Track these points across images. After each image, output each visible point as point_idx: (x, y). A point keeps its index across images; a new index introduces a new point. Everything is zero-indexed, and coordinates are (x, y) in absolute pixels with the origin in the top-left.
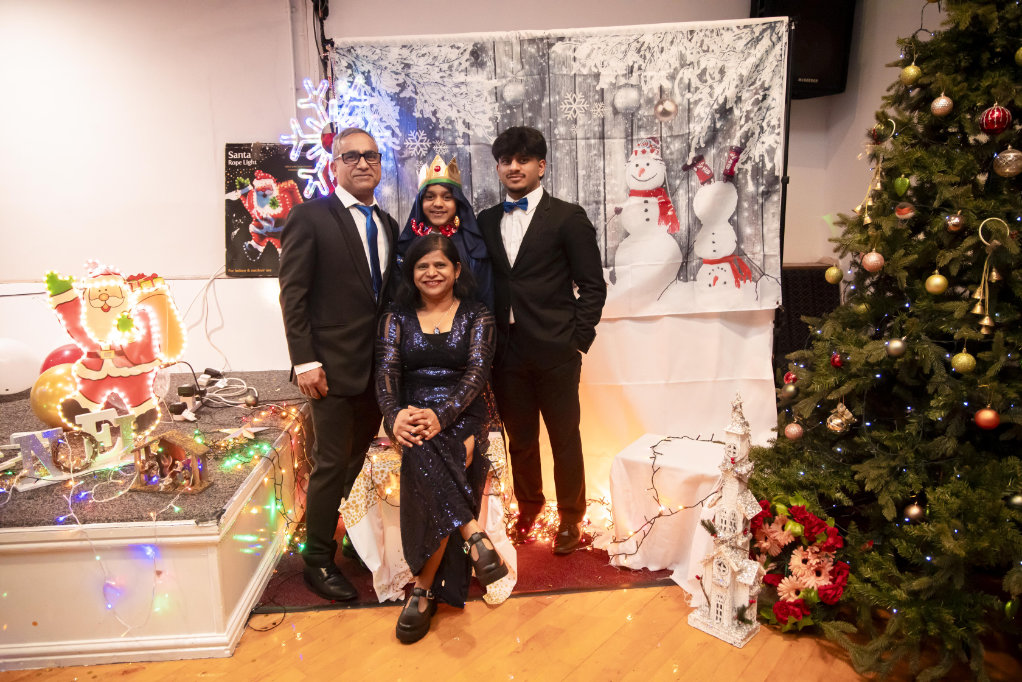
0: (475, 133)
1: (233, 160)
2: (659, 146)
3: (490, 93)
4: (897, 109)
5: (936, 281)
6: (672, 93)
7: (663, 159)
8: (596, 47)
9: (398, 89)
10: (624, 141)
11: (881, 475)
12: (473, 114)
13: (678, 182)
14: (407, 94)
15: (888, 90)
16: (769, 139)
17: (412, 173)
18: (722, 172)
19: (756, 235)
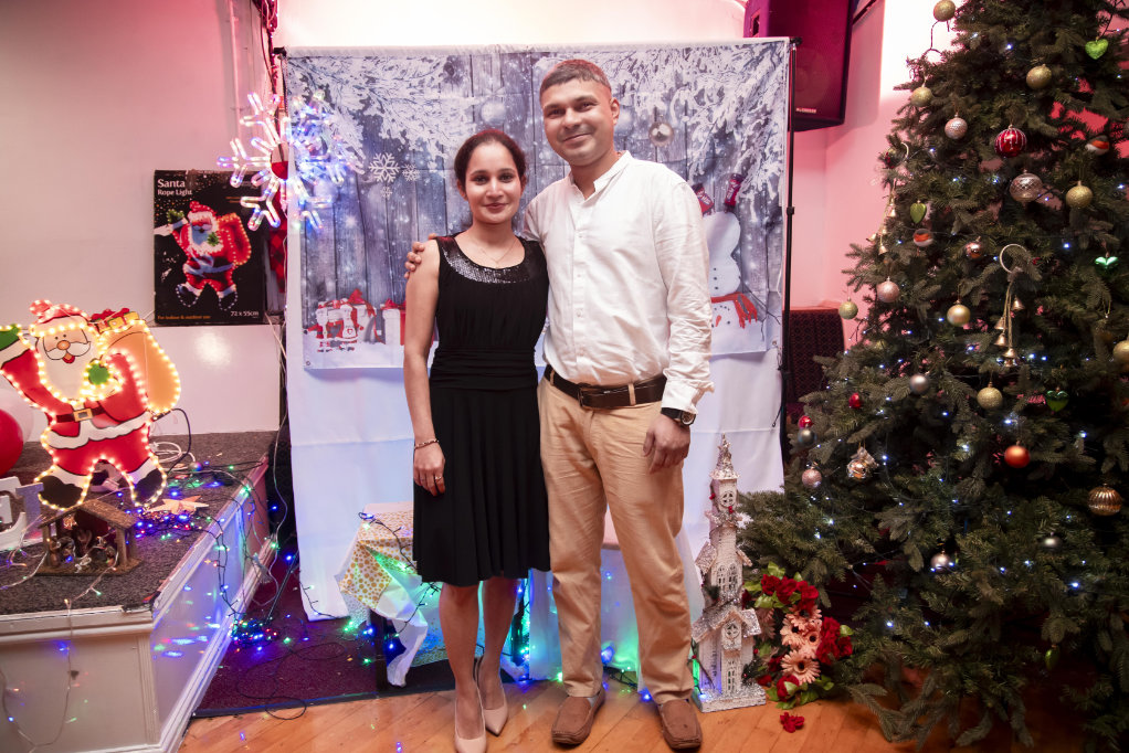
3: (467, 112)
4: (908, 132)
5: (958, 311)
6: (668, 116)
9: (361, 106)
11: (905, 524)
12: (447, 135)
14: (372, 111)
16: (772, 167)
17: (378, 200)
18: (723, 202)
19: (761, 270)
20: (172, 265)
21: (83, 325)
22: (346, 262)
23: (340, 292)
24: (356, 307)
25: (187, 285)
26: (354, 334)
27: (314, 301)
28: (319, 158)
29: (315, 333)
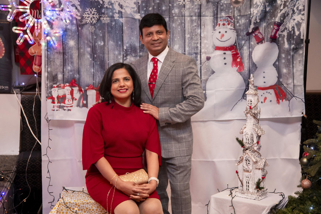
0: (126, 11)
2: (233, 21)
7: (235, 29)
10: (212, 18)
13: (243, 42)
16: (298, 18)
17: (88, 33)
18: (269, 37)
19: (289, 73)
22: (68, 64)
23: (65, 80)
24: (73, 88)
26: (71, 102)
27: (51, 84)
28: (56, 9)
29: (50, 101)
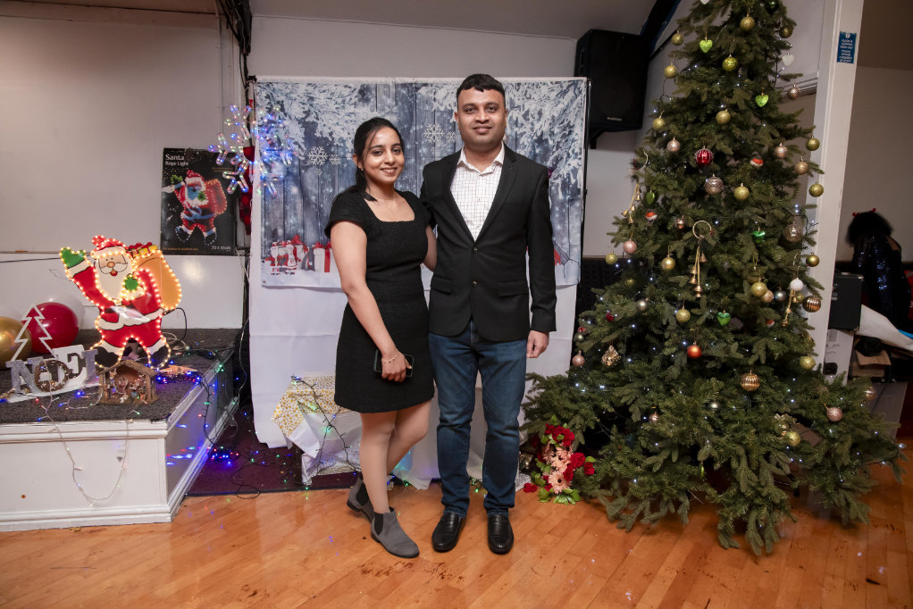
1: (169, 161)
5: (669, 262)
8: (450, 91)
9: (304, 115)
11: (632, 393)
14: (311, 119)
15: (647, 133)
16: (574, 163)
17: (313, 177)
19: (563, 231)
20: (173, 213)
21: (123, 252)
22: (290, 216)
23: (286, 236)
24: (296, 246)
25: (183, 227)
26: (294, 264)
28: (275, 148)
29: (269, 262)
